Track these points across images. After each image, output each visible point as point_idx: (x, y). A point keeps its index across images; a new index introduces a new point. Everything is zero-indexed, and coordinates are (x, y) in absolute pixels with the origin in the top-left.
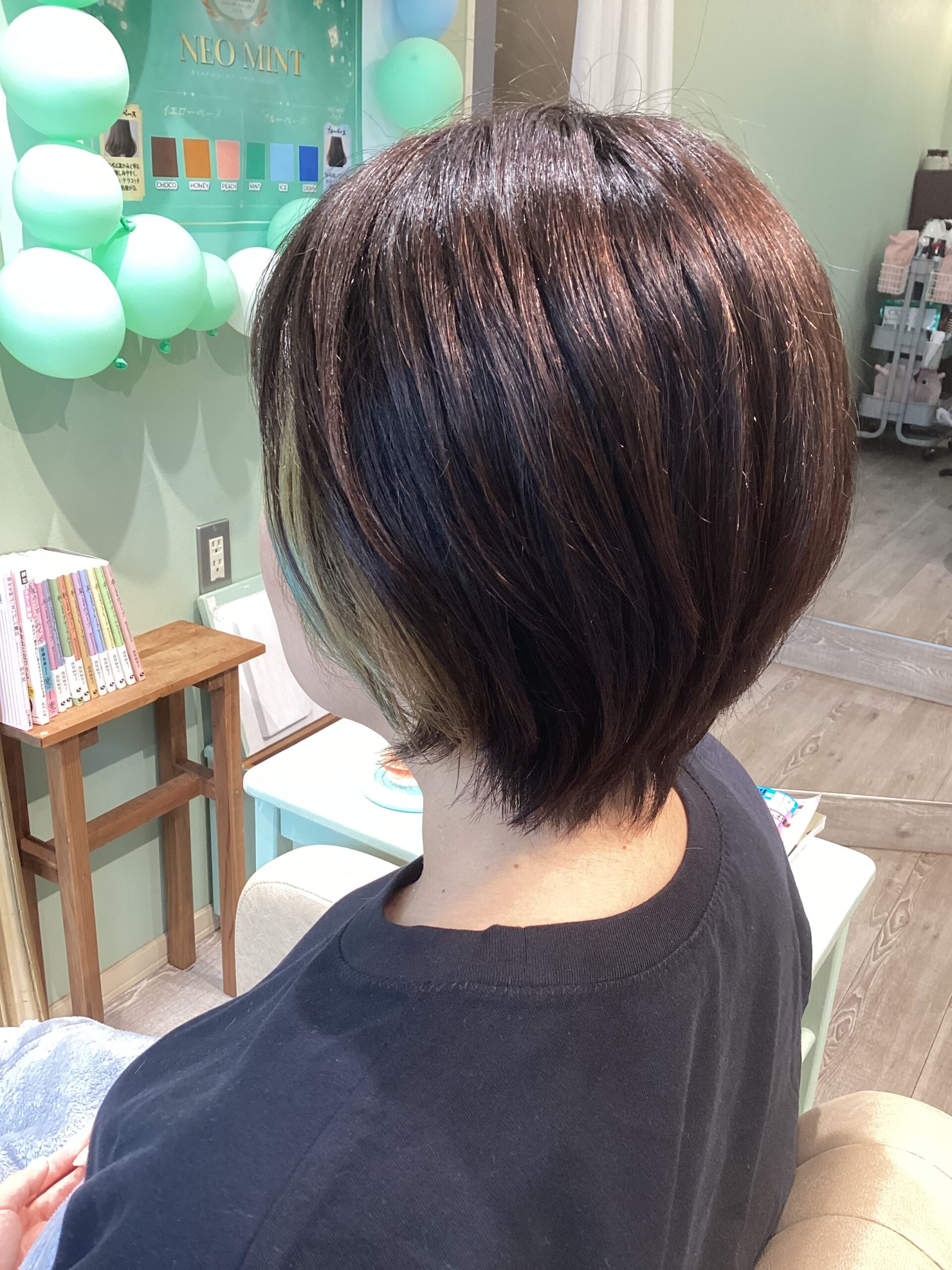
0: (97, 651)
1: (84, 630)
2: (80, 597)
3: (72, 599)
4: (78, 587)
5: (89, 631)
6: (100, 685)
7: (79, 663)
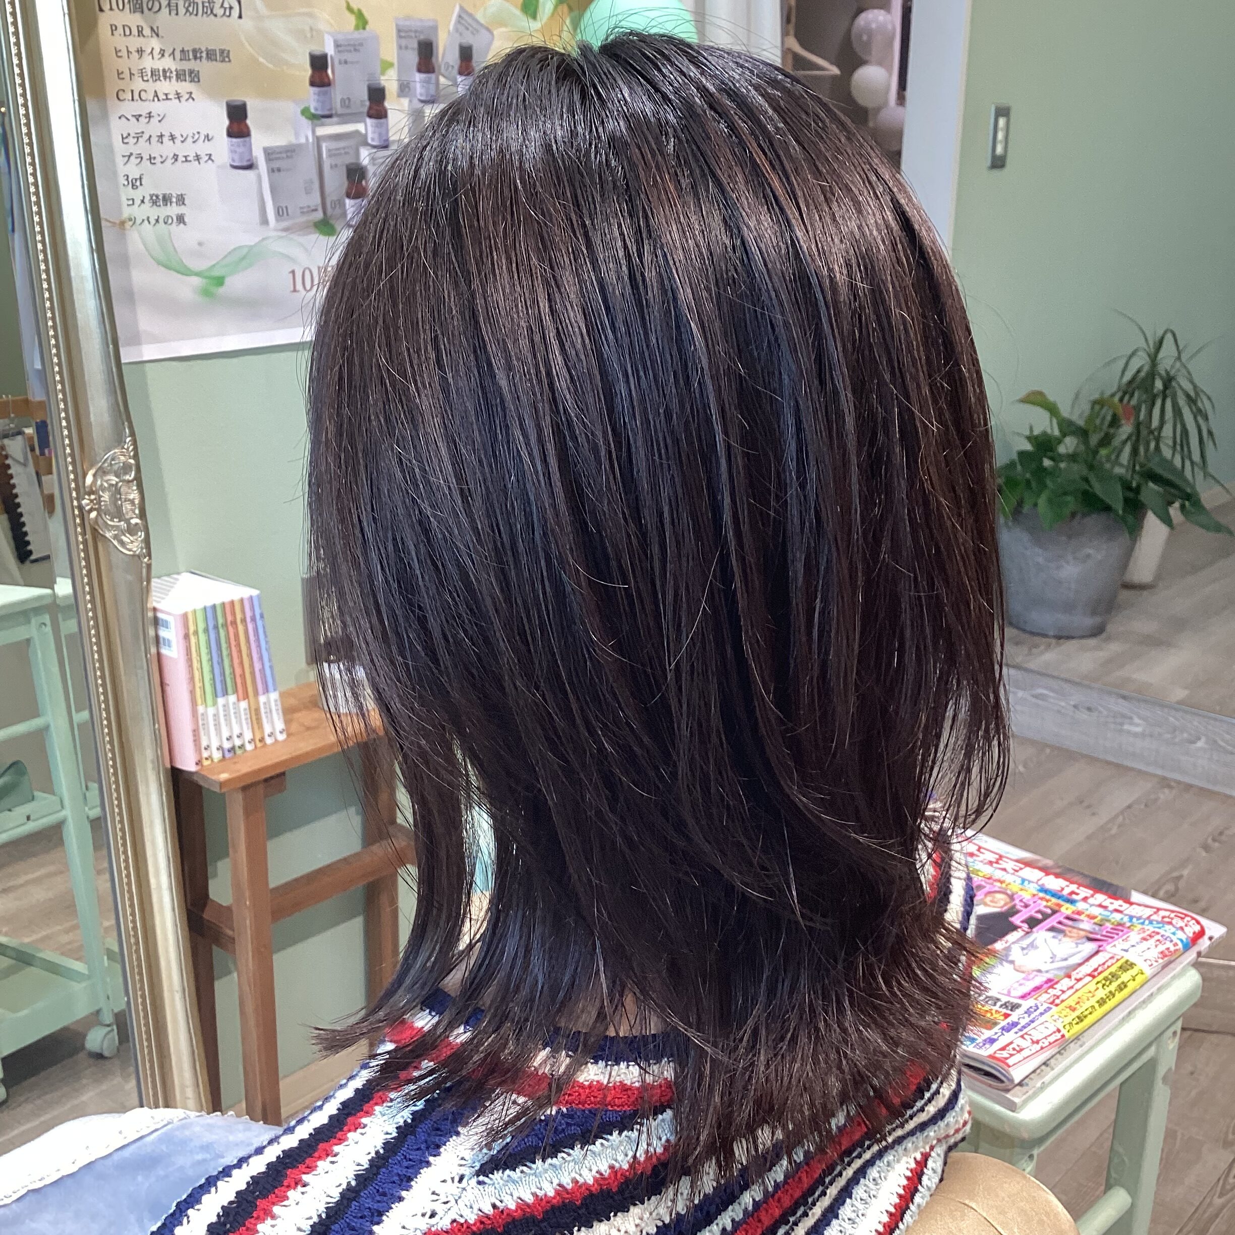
0: (266, 691)
1: (252, 665)
2: (250, 627)
3: (241, 628)
4: (249, 614)
5: (257, 666)
6: (267, 729)
7: (244, 705)
